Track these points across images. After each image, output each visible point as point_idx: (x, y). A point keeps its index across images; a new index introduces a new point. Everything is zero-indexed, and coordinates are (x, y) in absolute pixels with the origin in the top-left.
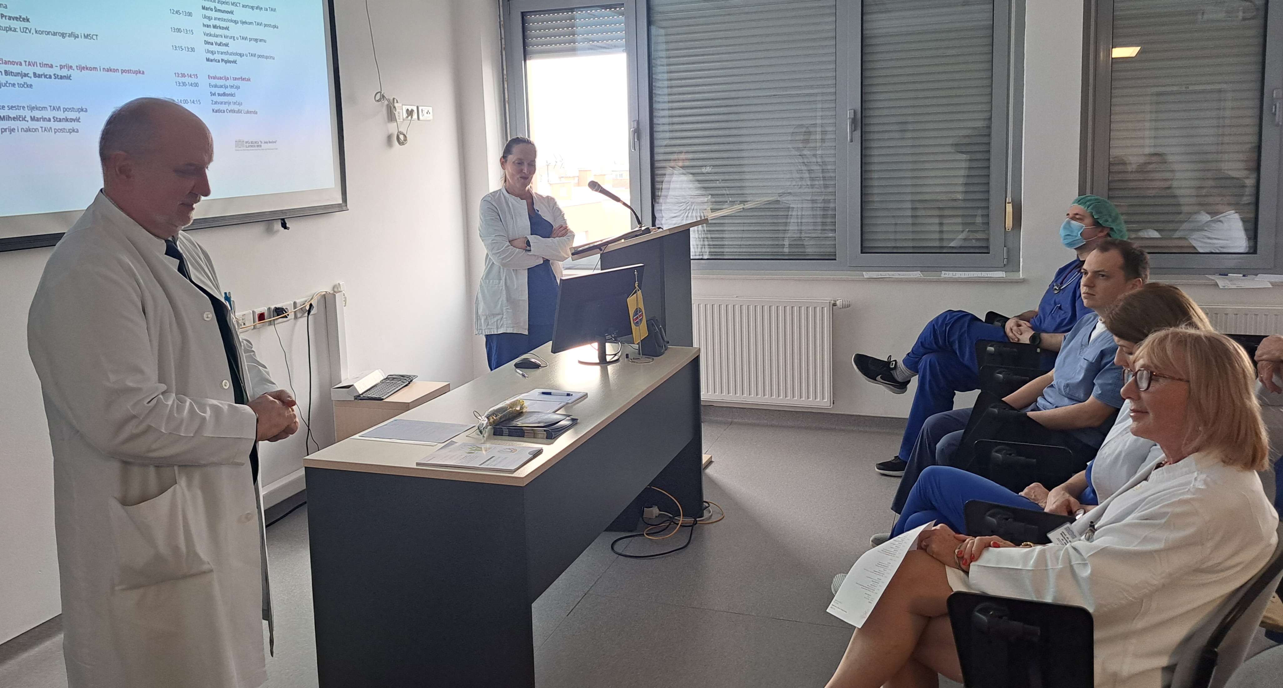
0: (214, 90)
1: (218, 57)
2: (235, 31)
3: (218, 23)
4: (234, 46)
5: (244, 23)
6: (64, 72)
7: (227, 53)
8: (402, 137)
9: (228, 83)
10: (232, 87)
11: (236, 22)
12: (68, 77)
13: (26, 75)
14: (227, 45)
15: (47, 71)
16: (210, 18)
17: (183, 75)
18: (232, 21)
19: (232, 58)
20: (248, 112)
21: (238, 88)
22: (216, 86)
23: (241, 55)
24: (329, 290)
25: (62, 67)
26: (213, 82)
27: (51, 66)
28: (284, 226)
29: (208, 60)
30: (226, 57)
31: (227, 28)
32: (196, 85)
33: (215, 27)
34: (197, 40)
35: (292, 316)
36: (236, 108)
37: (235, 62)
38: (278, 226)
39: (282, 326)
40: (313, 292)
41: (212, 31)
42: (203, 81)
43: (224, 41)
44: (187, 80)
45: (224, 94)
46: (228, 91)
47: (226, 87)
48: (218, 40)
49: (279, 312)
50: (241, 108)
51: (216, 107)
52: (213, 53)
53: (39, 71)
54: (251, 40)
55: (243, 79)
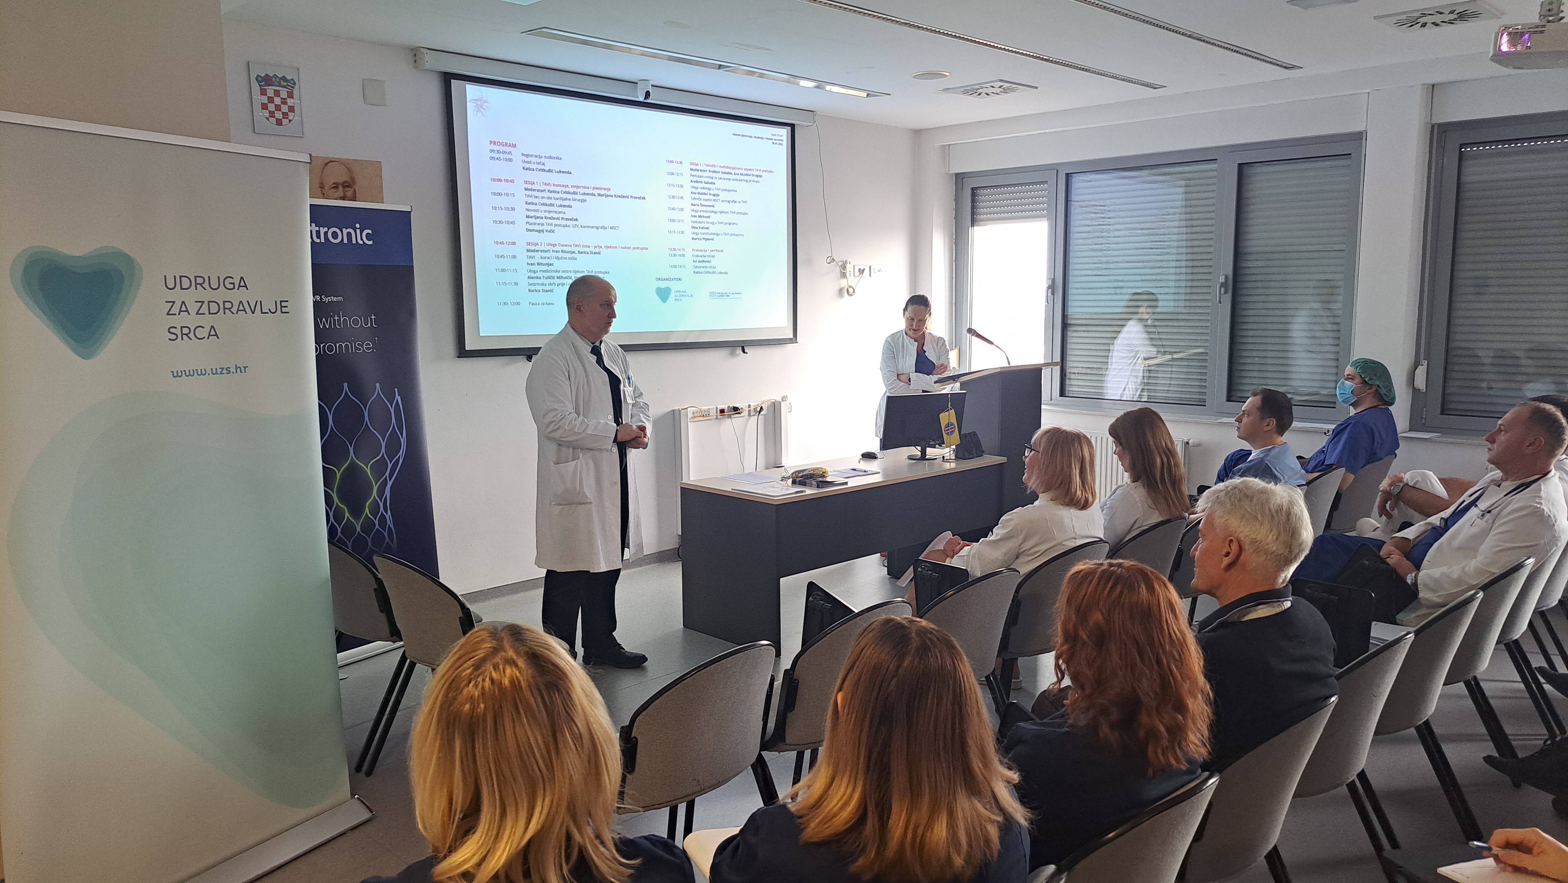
0: (695, 259)
1: (700, 236)
2: (714, 218)
3: (702, 214)
4: (713, 229)
5: (721, 212)
6: (597, 250)
7: (707, 234)
8: (851, 290)
9: (706, 254)
10: (709, 256)
11: (715, 212)
12: (599, 253)
13: (574, 252)
14: (708, 228)
15: (587, 250)
16: (696, 211)
17: (675, 250)
18: (712, 212)
19: (710, 237)
20: (720, 273)
21: (713, 257)
22: (697, 256)
23: (717, 235)
24: (779, 399)
25: (595, 247)
26: (696, 253)
27: (589, 247)
28: (744, 352)
29: (693, 239)
30: (706, 237)
31: (709, 217)
32: (684, 255)
33: (700, 217)
34: (687, 226)
35: (745, 413)
36: (711, 270)
37: (713, 239)
38: (739, 351)
39: (737, 420)
40: (764, 399)
41: (698, 219)
42: (689, 253)
43: (706, 225)
44: (676, 252)
45: (703, 261)
46: (705, 259)
47: (705, 257)
48: (702, 225)
49: (736, 409)
50: (714, 270)
51: (697, 270)
52: (697, 234)
53: (582, 249)
54: (726, 224)
55: (717, 251)
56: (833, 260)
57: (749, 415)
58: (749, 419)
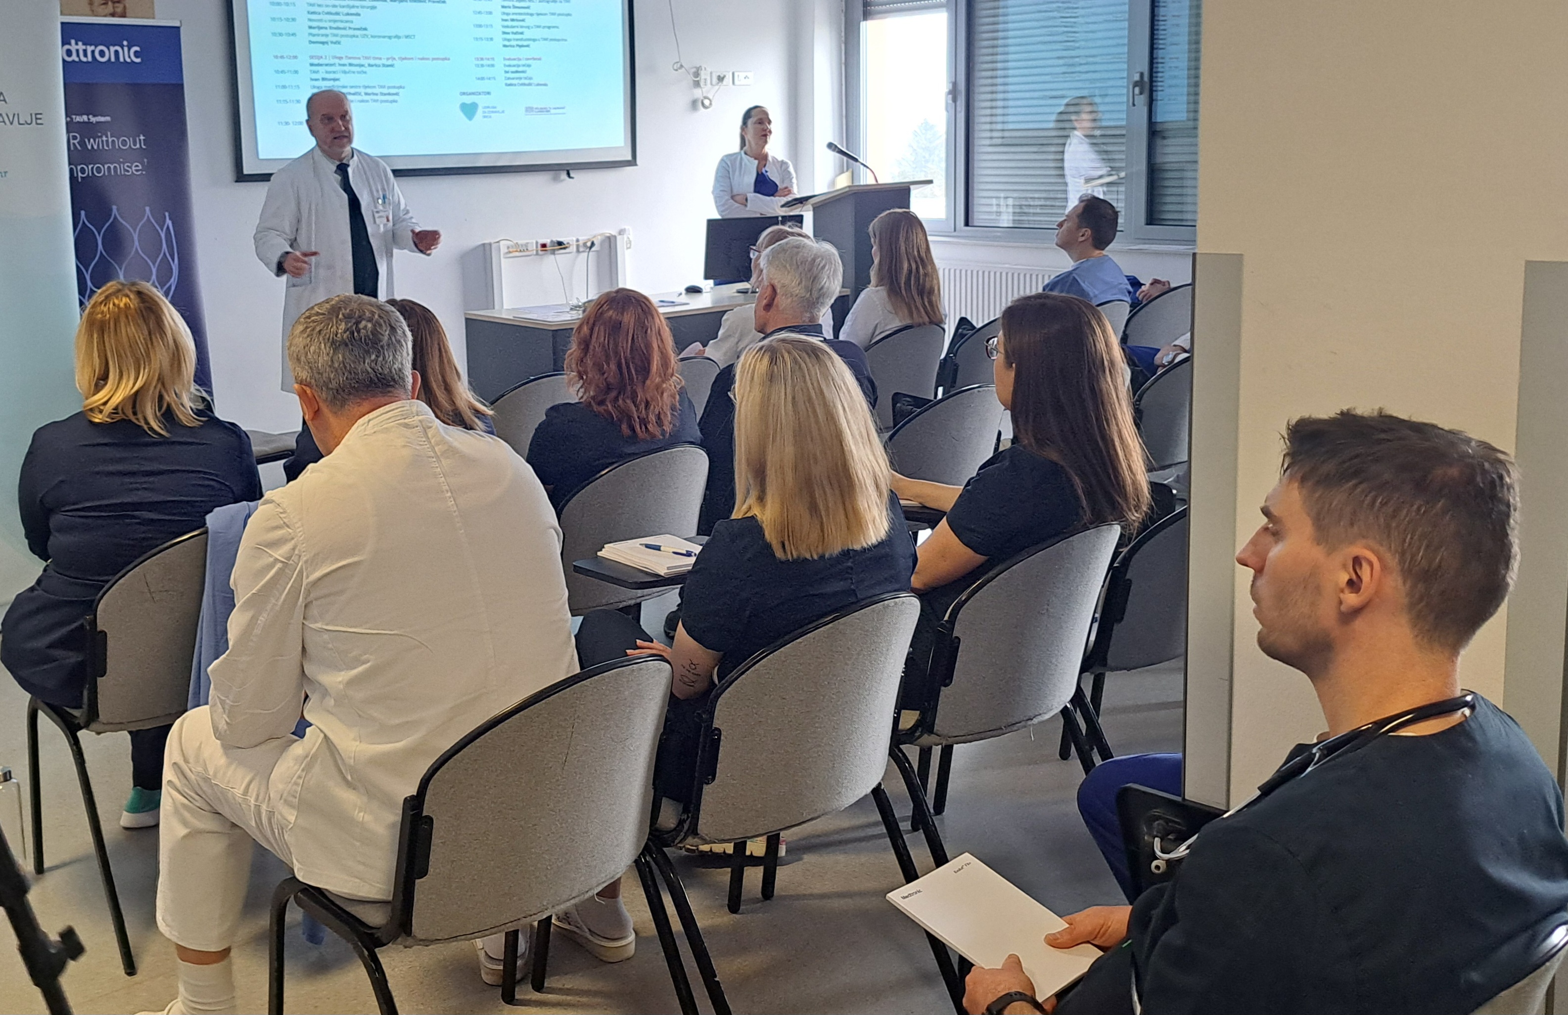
0: (507, 69)
1: (512, 43)
2: (530, 20)
3: (514, 17)
4: (528, 34)
5: (538, 14)
6: (390, 62)
7: (521, 40)
8: (706, 102)
9: (520, 63)
10: (524, 65)
11: (532, 15)
12: (392, 66)
13: (363, 66)
14: (522, 33)
15: (378, 62)
16: (508, 14)
17: (482, 59)
18: (528, 14)
19: (525, 43)
20: (538, 85)
21: (529, 66)
22: (510, 66)
23: (534, 40)
24: (614, 233)
25: (388, 59)
26: (507, 63)
27: (380, 59)
28: (568, 174)
29: (505, 46)
30: (520, 43)
31: (523, 20)
32: (493, 66)
33: (513, 20)
34: (496, 33)
35: (573, 248)
36: (527, 82)
37: (528, 46)
38: (564, 175)
39: (561, 258)
40: (595, 233)
41: (510, 23)
42: (500, 64)
43: (520, 30)
44: (485, 62)
45: (517, 72)
46: (520, 69)
47: (519, 66)
48: (515, 30)
49: (560, 243)
50: (531, 81)
51: (509, 82)
52: (509, 40)
53: (372, 62)
54: (544, 27)
55: (534, 59)
56: (682, 66)
57: (578, 251)
58: (576, 257)
